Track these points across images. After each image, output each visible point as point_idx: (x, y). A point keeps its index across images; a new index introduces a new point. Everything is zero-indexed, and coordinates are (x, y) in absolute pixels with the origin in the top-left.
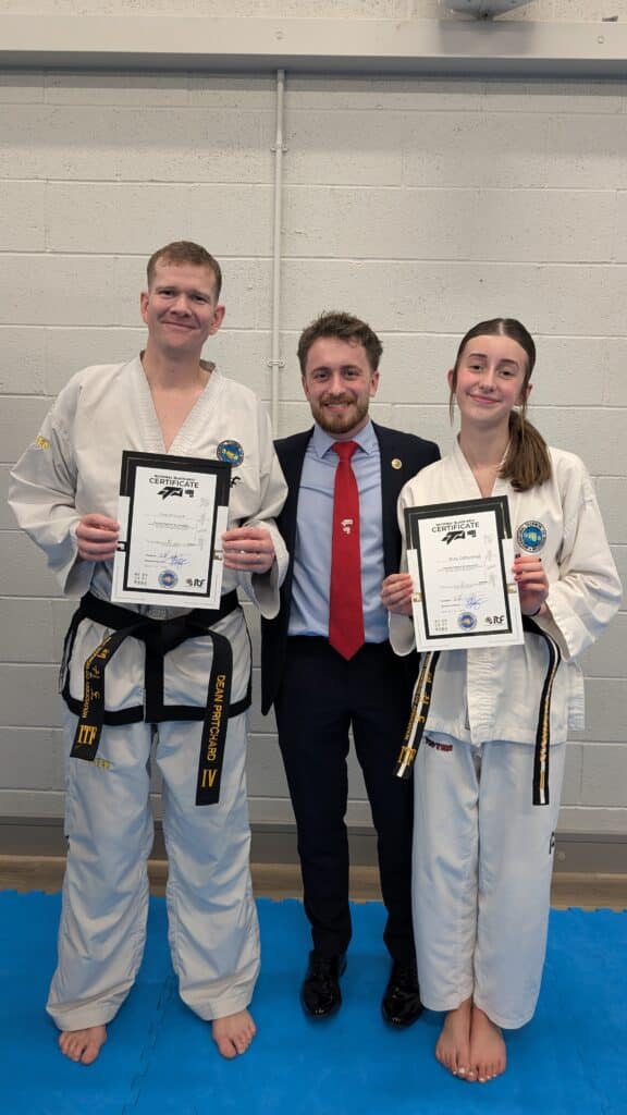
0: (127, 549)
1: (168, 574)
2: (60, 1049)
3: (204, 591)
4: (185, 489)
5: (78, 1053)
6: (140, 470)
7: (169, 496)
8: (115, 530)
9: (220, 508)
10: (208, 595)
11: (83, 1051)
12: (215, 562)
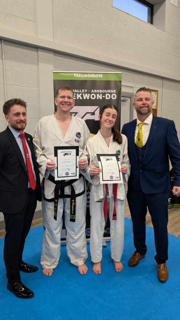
0: (57, 169)
1: (67, 173)
2: (43, 273)
3: (75, 175)
4: (69, 153)
5: (48, 274)
6: (58, 151)
7: (66, 156)
8: (55, 165)
9: (77, 157)
10: (76, 176)
11: (49, 274)
12: (77, 169)
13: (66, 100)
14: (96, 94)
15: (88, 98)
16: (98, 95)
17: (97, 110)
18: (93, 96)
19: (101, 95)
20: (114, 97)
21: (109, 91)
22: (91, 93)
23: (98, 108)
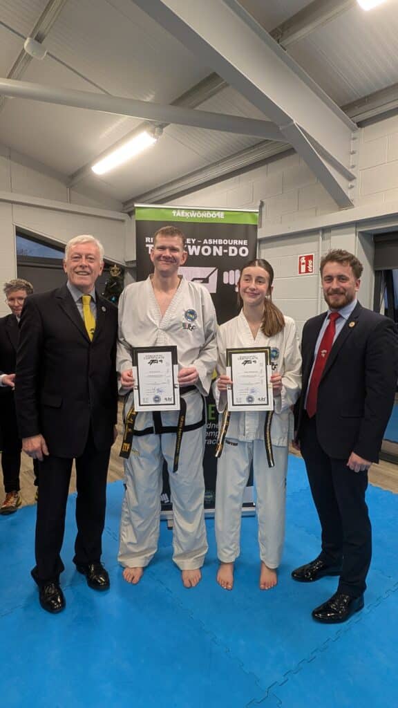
2: (123, 577)
3: (172, 402)
5: (130, 579)
9: (174, 366)
11: (133, 578)
13: (167, 253)
14: (211, 246)
15: (197, 254)
16: (215, 248)
17: (212, 275)
18: (206, 251)
19: (221, 247)
20: (244, 251)
21: (235, 242)
22: (202, 245)
23: (215, 270)
